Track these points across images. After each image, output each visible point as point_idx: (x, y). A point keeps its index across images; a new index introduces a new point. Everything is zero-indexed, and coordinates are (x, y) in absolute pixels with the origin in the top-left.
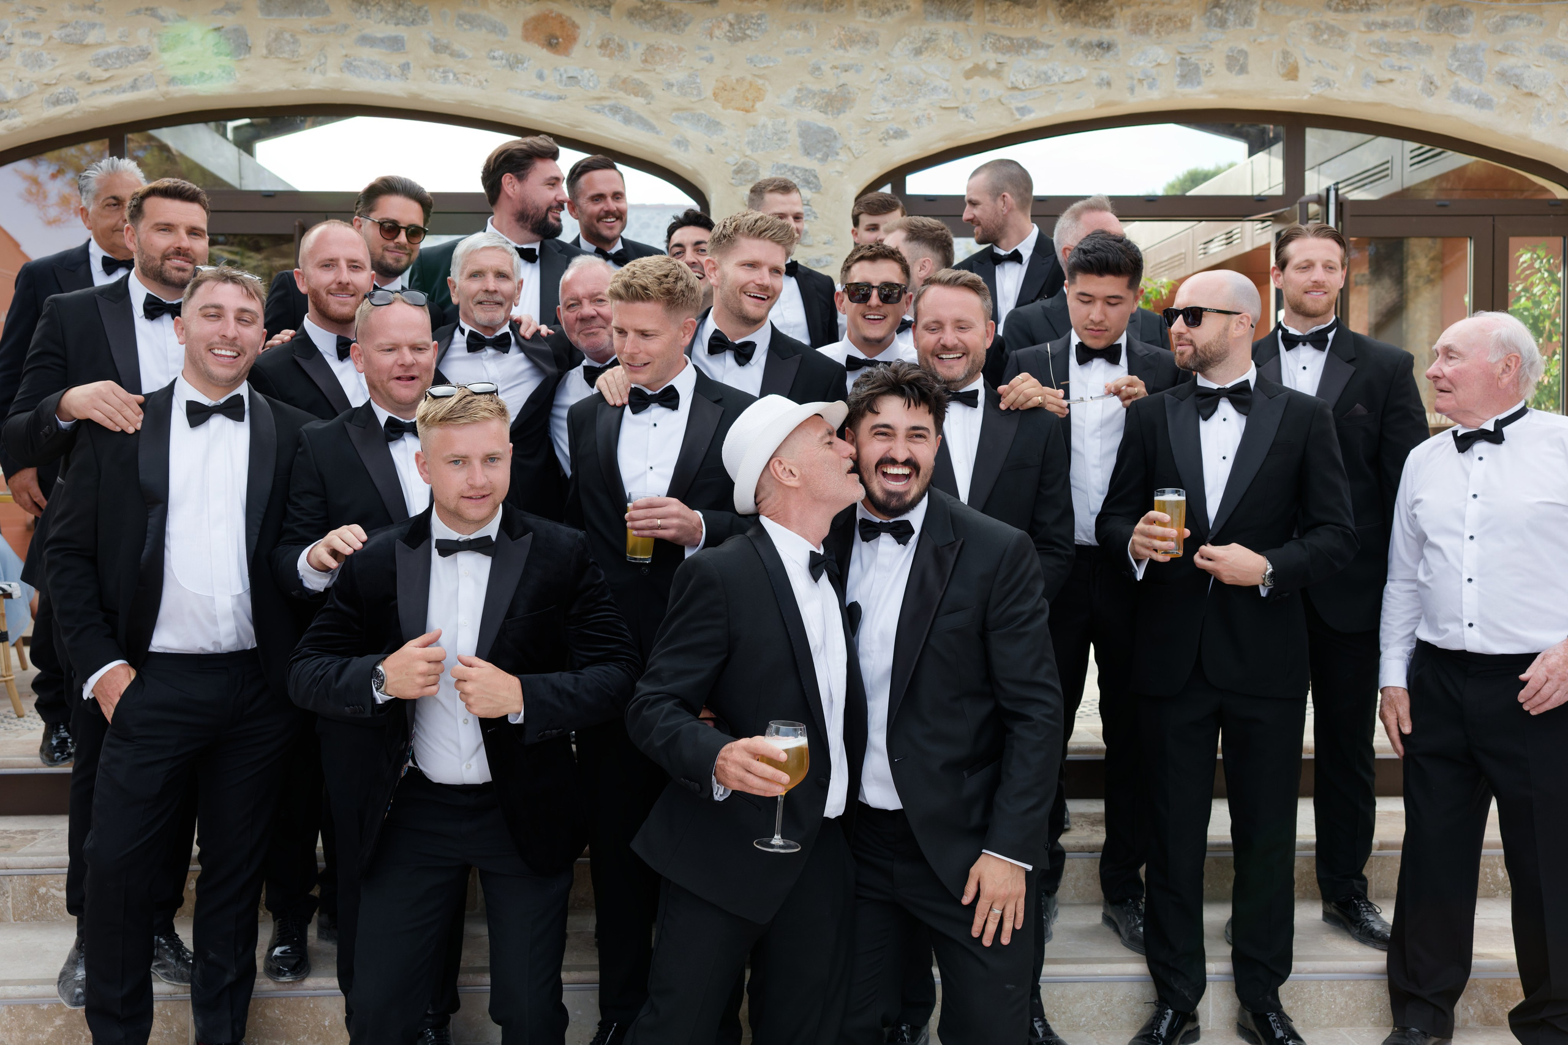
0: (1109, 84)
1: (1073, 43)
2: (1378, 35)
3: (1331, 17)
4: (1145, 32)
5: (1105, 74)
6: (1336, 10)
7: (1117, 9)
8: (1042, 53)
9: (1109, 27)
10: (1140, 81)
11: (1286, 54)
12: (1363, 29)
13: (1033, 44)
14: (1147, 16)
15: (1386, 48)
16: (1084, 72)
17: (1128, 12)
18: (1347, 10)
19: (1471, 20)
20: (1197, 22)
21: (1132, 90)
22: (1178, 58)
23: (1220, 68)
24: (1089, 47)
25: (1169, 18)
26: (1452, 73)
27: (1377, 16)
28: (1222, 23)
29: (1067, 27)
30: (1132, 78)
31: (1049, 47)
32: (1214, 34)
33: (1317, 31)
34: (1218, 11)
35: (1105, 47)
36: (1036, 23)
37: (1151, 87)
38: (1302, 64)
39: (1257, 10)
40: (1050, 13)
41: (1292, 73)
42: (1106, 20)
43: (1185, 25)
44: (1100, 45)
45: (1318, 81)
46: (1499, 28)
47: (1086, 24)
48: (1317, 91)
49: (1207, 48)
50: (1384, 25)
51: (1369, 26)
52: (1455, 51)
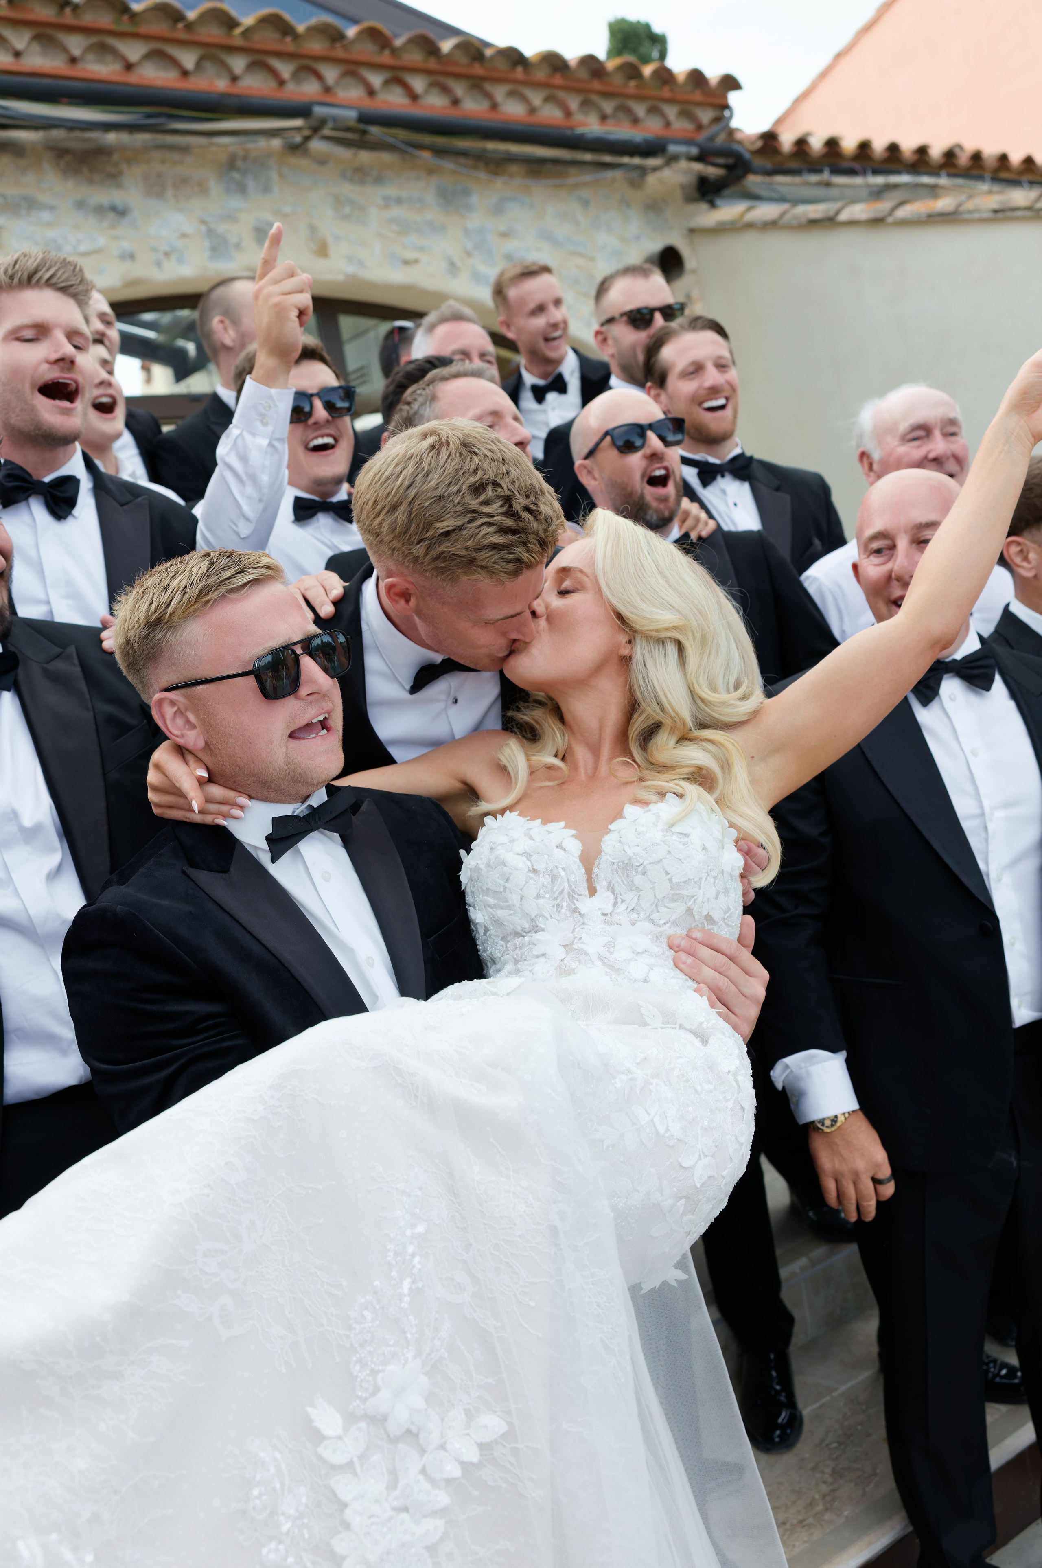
0: (132, 257)
1: (80, 205)
2: (396, 212)
3: (347, 189)
4: (160, 195)
5: (126, 245)
6: (352, 181)
7: (124, 166)
8: (46, 215)
9: (119, 186)
10: (167, 254)
11: (313, 229)
12: (381, 203)
13: (31, 204)
14: (159, 175)
15: (405, 228)
16: (101, 241)
17: (138, 170)
18: (362, 182)
19: (474, 199)
20: (215, 186)
21: (159, 264)
22: (203, 228)
23: (249, 241)
24: (100, 211)
25: (184, 181)
26: (468, 254)
27: (391, 190)
28: (242, 189)
29: (70, 184)
30: (155, 250)
31: (52, 208)
32: (235, 203)
33: (338, 202)
34: (236, 175)
35: (120, 212)
36: (30, 178)
37: (180, 261)
38: (330, 240)
39: (274, 176)
40: (46, 166)
41: (322, 251)
42: (114, 178)
43: (203, 190)
44: (113, 209)
45: (350, 259)
46: (498, 210)
47: (91, 182)
48: (351, 269)
49: (231, 218)
50: (399, 201)
51: (388, 203)
52: (466, 232)
